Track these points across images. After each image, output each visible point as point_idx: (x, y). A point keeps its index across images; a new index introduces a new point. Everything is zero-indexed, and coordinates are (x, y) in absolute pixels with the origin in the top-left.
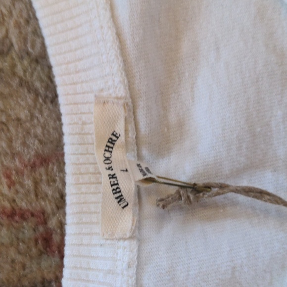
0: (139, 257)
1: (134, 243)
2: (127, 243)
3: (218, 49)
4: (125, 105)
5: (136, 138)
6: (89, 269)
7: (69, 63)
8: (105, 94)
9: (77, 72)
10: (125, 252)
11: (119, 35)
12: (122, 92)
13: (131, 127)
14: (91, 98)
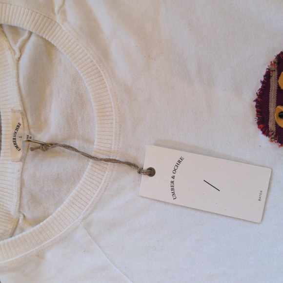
0: (23, 168)
1: (21, 163)
2: (19, 163)
3: (59, 93)
4: (22, 113)
5: (28, 125)
6: (6, 172)
7: (3, 97)
8: (15, 109)
9: (6, 100)
10: (18, 166)
11: (19, 88)
12: (20, 108)
13: (25, 121)
14: (10, 110)
